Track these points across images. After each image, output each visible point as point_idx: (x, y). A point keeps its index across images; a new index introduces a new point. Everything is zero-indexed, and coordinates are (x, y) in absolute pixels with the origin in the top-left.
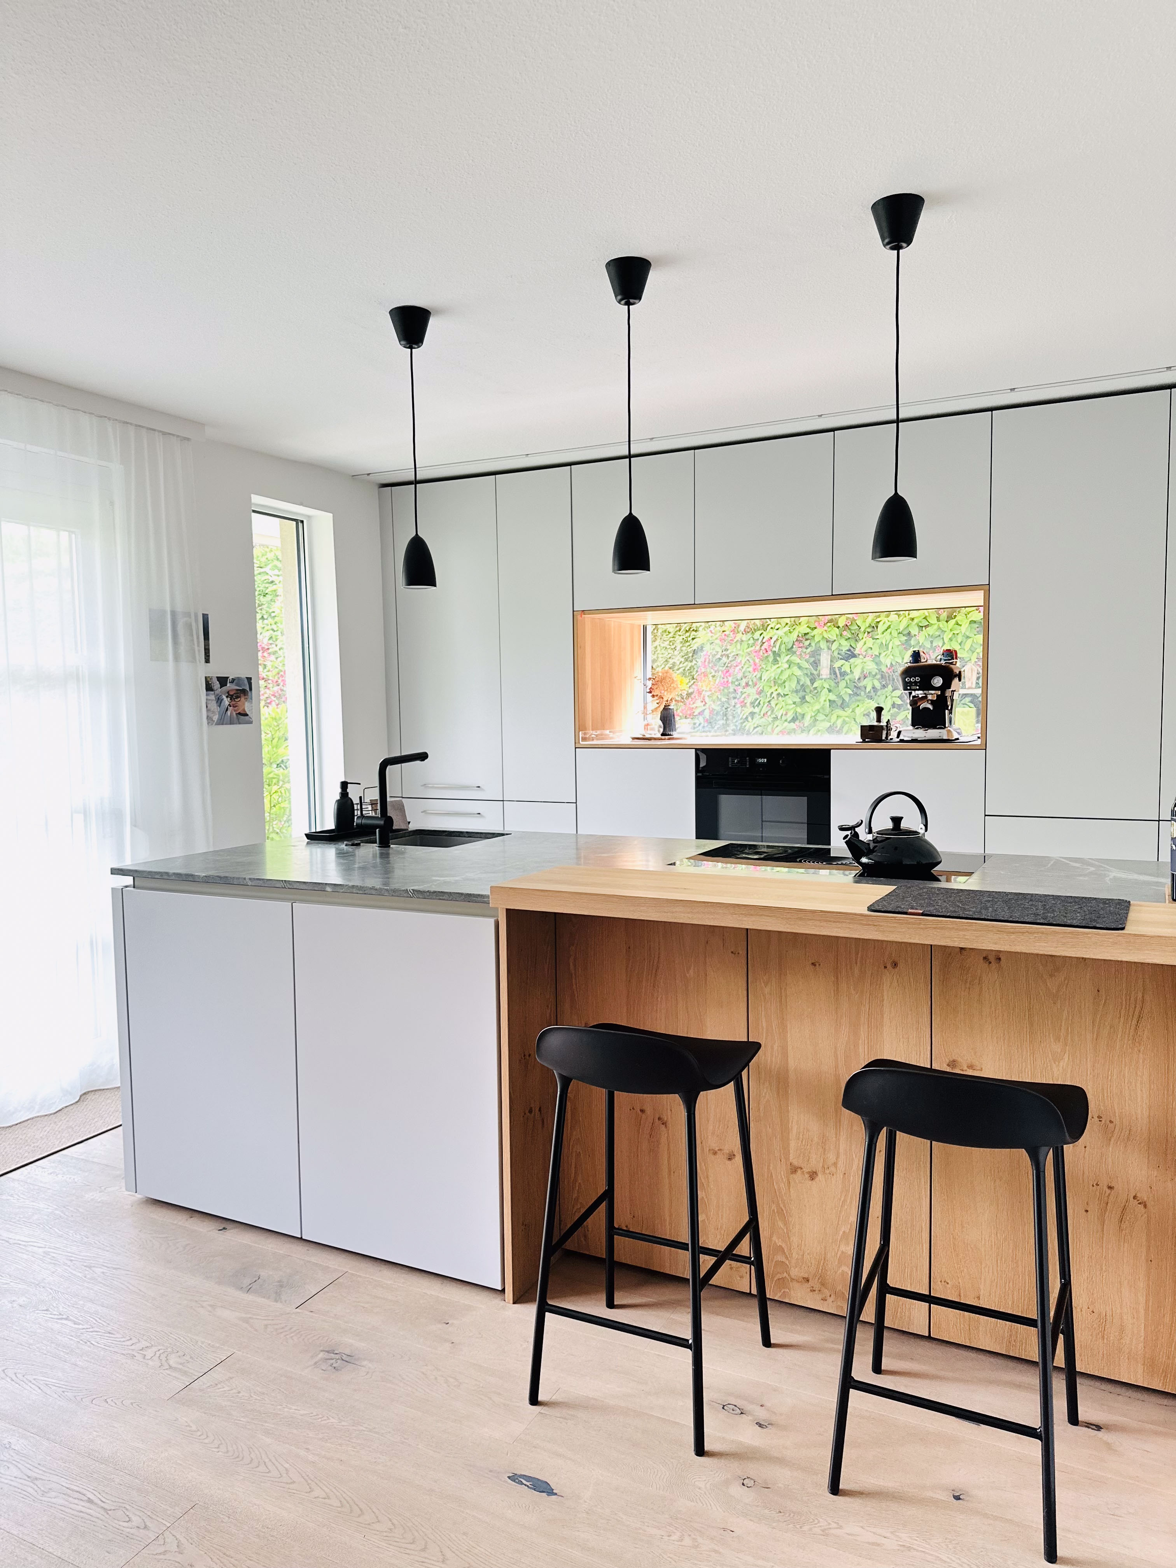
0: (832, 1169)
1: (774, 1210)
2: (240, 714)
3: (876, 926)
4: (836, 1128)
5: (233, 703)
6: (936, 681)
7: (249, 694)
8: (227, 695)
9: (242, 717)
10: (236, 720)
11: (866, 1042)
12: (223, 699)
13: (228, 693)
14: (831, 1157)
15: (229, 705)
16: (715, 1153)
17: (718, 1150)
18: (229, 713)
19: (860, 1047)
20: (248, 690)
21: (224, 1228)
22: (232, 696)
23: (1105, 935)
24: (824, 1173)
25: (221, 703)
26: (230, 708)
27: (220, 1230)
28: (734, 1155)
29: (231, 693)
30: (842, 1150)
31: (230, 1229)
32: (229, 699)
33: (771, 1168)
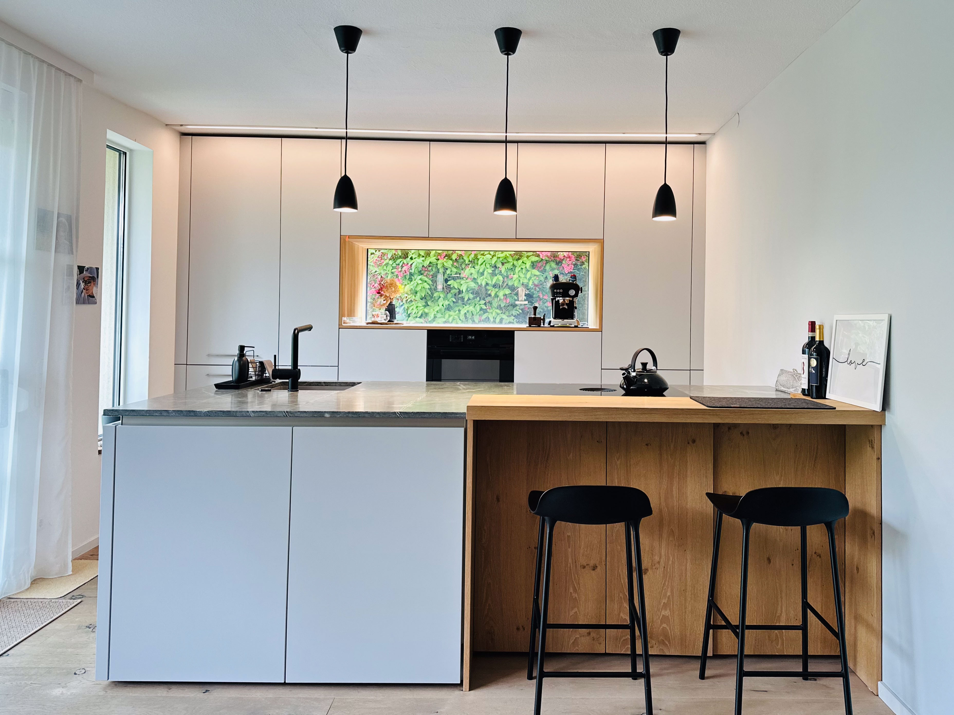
0: (657, 565)
1: (621, 597)
2: (89, 296)
3: (718, 415)
4: (660, 540)
5: (86, 287)
6: (571, 292)
7: (97, 280)
8: (83, 280)
9: (91, 298)
10: (87, 301)
11: (677, 487)
12: (80, 283)
13: (84, 279)
14: (657, 558)
15: (84, 288)
16: (584, 567)
17: (587, 565)
18: (83, 294)
19: (674, 492)
20: (96, 278)
21: (207, 691)
22: (86, 281)
23: (832, 411)
24: (652, 568)
25: (79, 286)
26: (84, 291)
27: (204, 693)
28: (597, 567)
29: (86, 279)
30: (663, 554)
31: (212, 691)
32: (84, 283)
33: (620, 571)
